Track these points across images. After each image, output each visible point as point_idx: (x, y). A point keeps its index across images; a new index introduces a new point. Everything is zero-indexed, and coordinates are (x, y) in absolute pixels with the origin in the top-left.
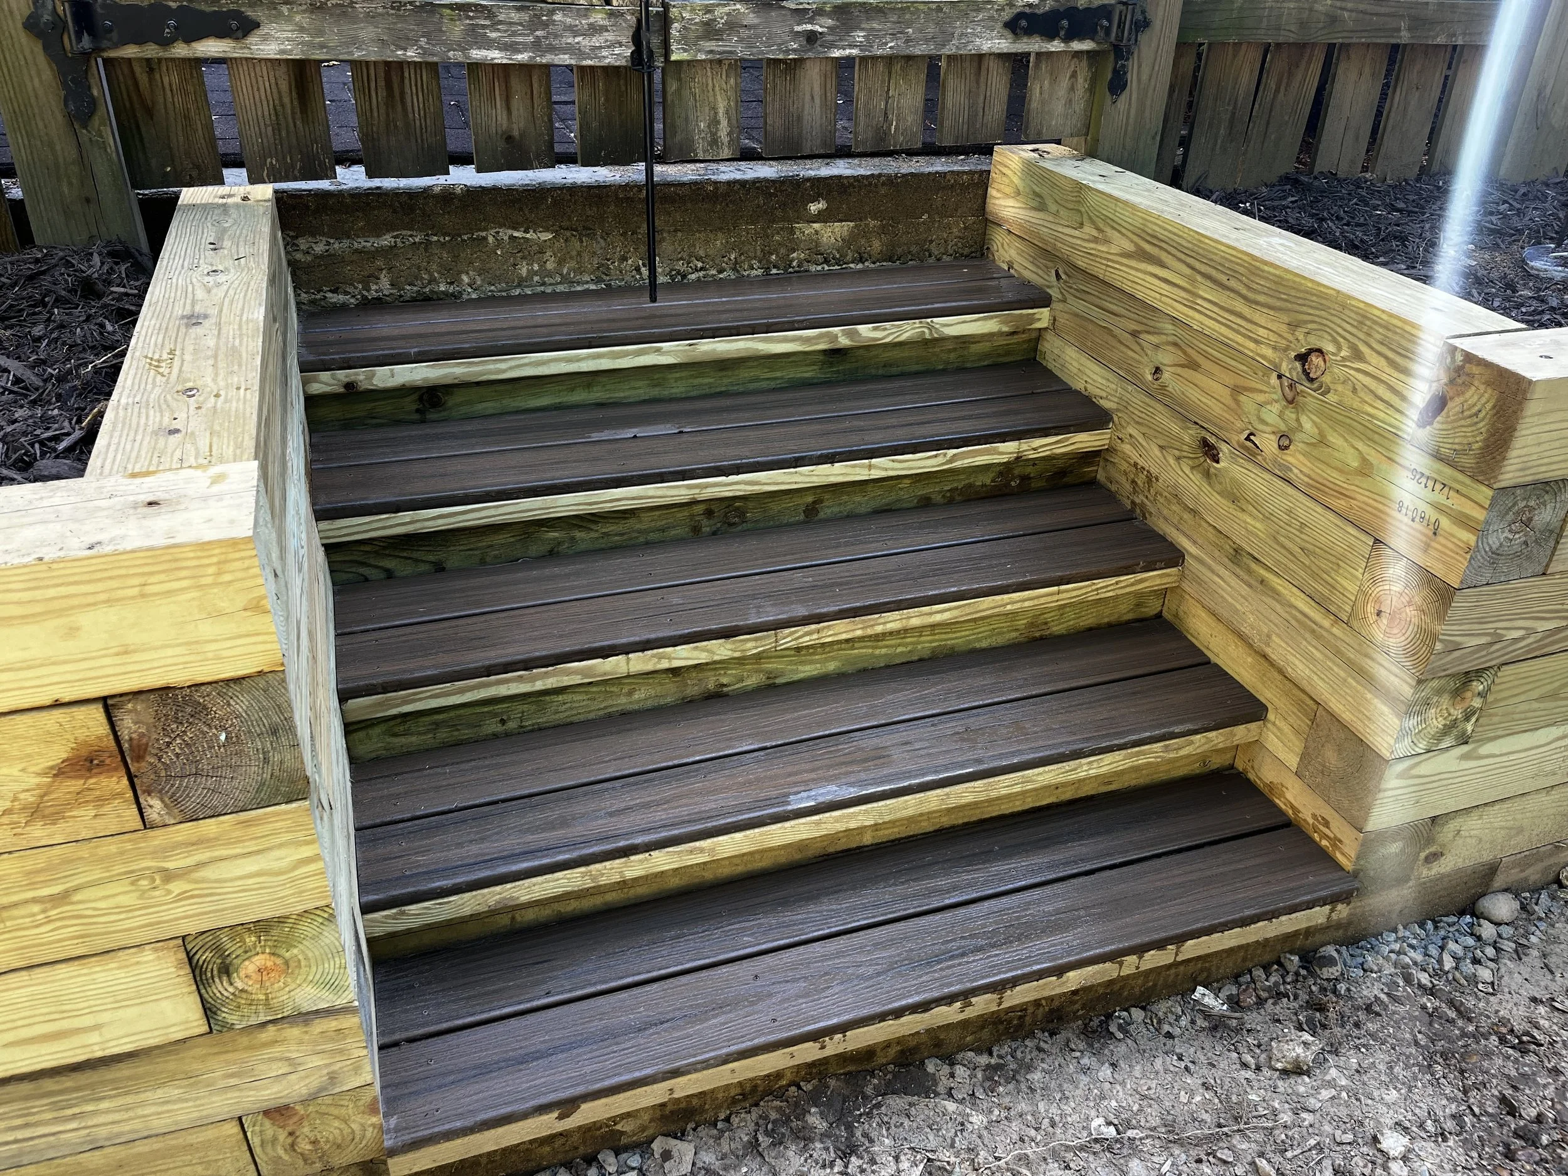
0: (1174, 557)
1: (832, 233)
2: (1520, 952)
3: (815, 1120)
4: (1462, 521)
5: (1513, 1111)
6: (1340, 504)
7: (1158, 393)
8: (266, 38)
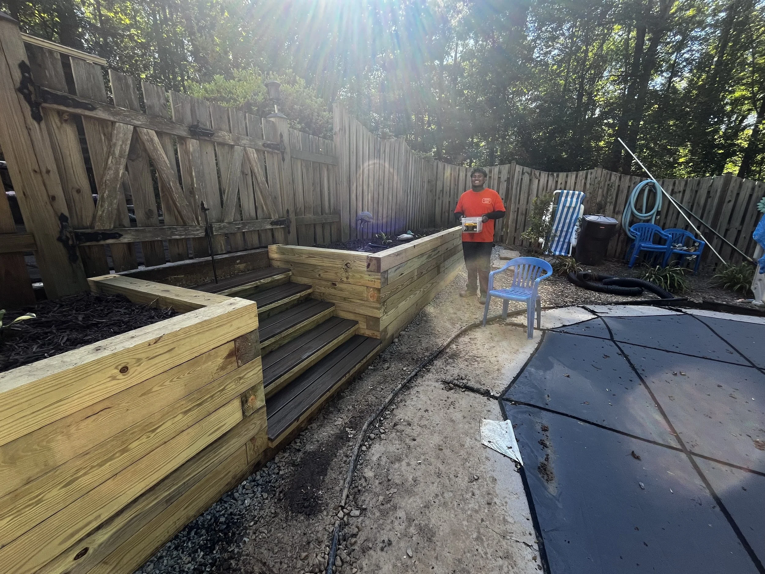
0: (333, 304)
1: (242, 266)
2: (401, 345)
3: (331, 409)
4: (378, 279)
5: (414, 359)
6: (360, 284)
7: (321, 279)
8: (125, 238)
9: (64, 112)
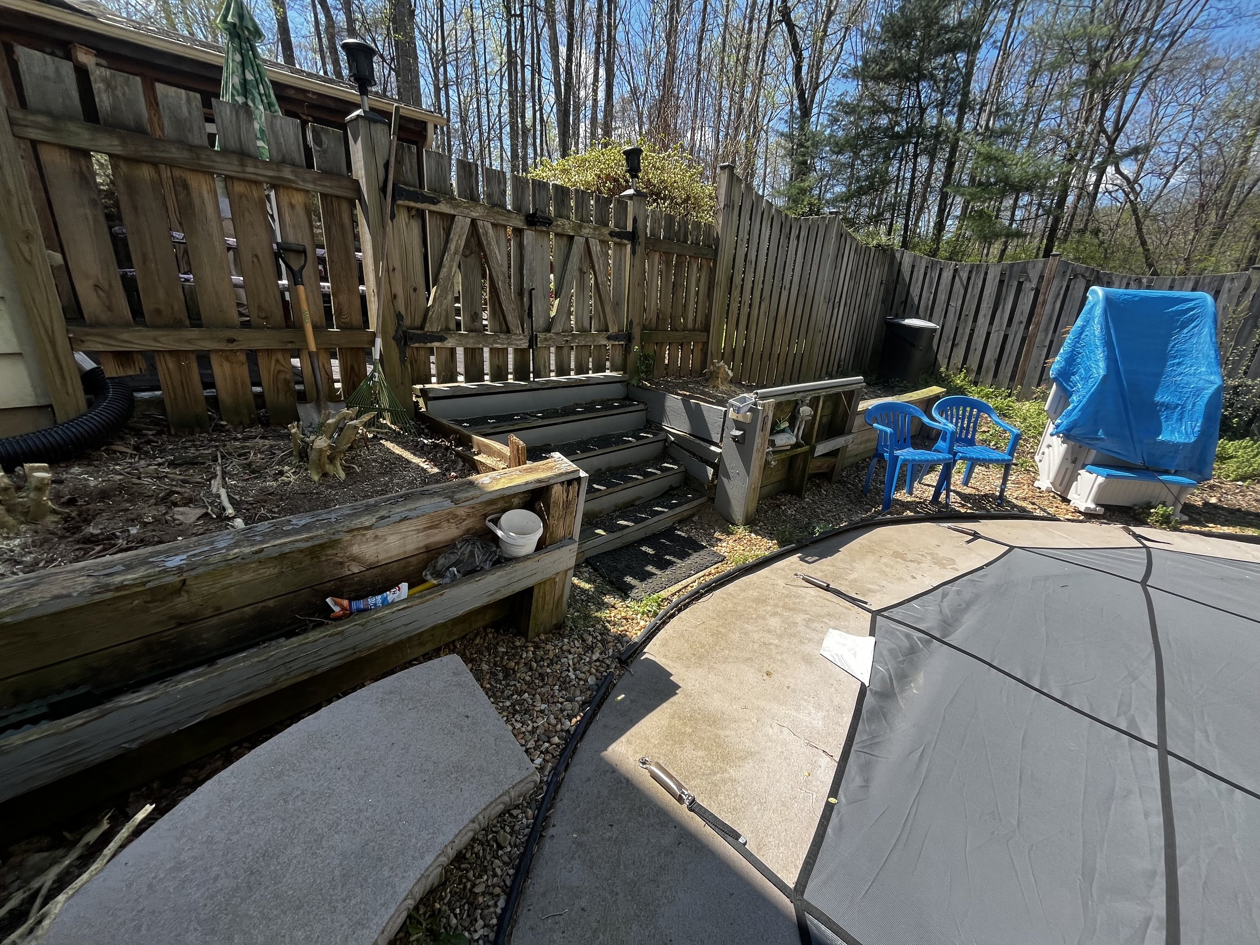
8: (449, 342)
9: (412, 208)
